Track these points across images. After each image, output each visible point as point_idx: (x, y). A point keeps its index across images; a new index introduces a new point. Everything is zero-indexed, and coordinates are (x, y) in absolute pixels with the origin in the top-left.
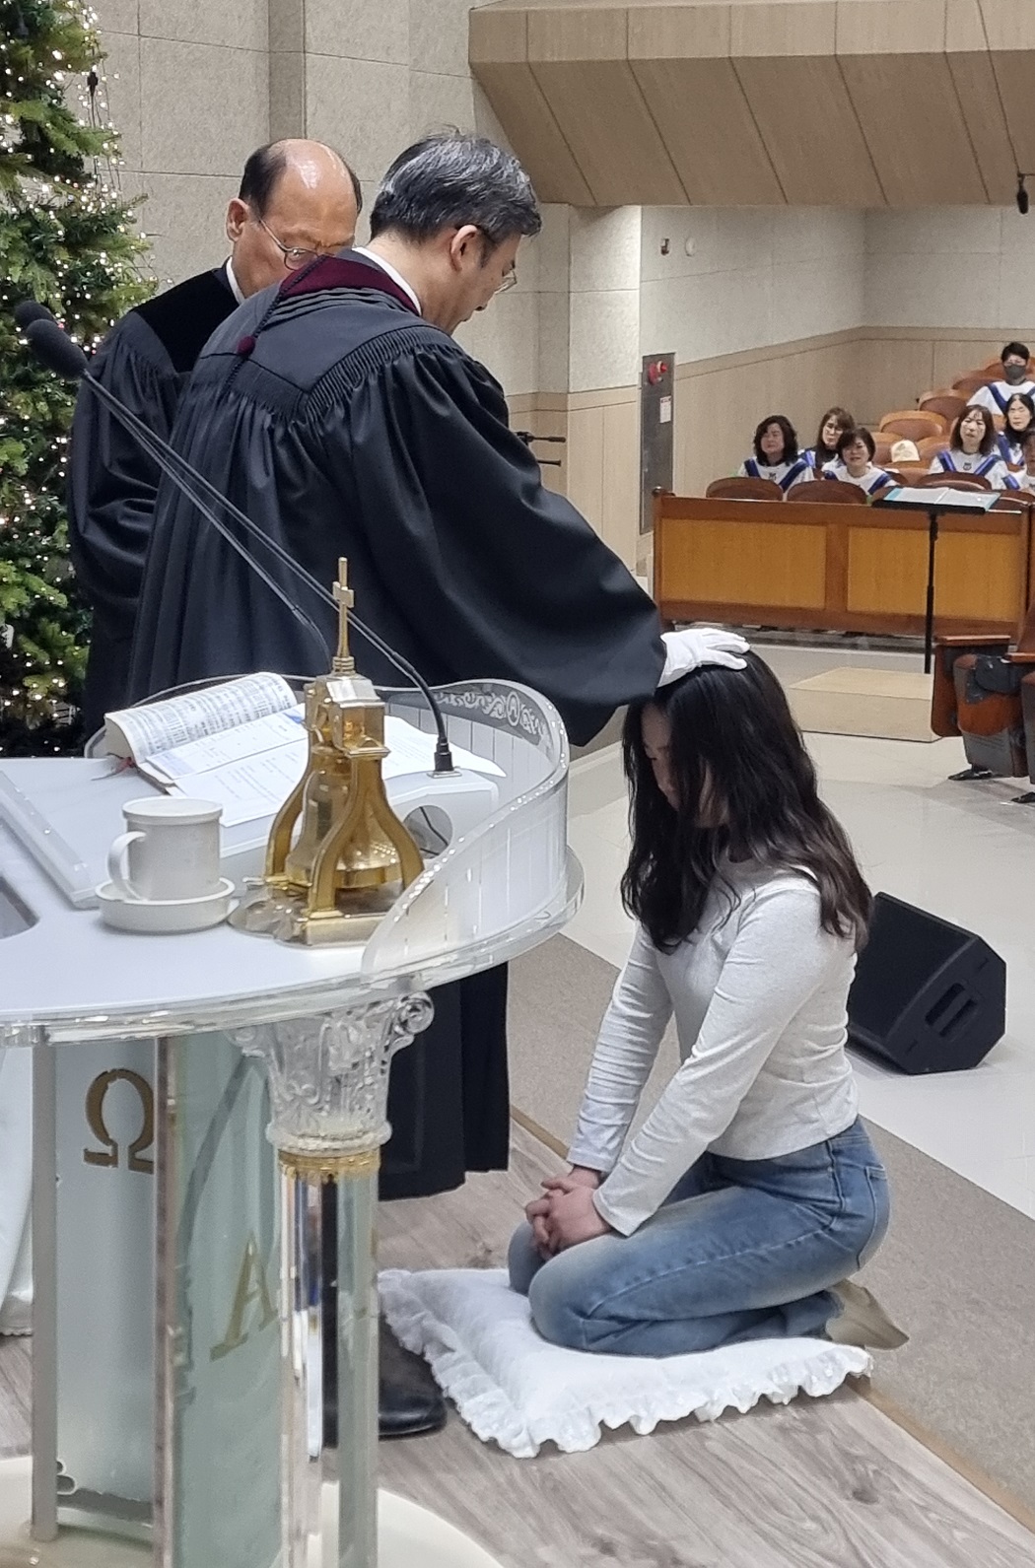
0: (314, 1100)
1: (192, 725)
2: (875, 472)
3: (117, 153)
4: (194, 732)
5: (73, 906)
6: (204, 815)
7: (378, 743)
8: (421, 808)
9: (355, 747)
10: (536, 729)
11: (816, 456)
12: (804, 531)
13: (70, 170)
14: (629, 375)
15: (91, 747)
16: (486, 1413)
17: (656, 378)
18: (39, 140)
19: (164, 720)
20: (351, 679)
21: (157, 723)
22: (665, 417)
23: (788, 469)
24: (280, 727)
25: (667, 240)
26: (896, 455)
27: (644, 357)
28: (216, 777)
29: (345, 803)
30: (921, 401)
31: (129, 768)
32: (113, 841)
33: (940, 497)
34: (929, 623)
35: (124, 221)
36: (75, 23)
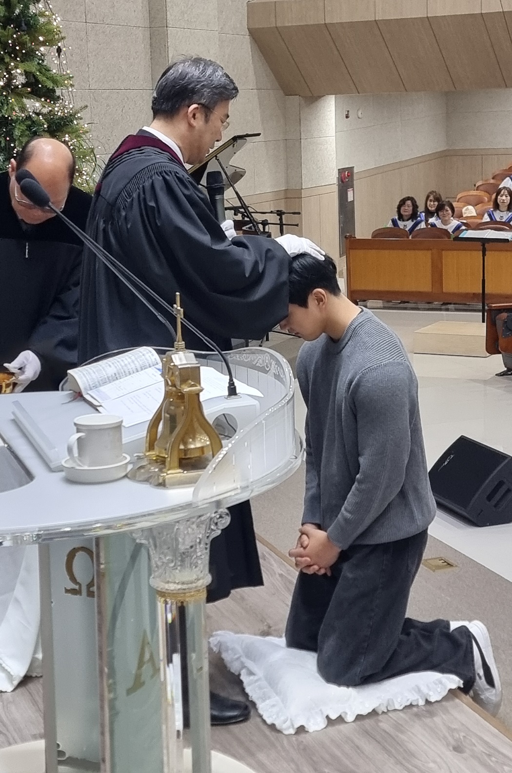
0: (172, 565)
1: (110, 375)
2: (455, 223)
3: (72, 86)
4: (111, 378)
5: (51, 470)
6: (113, 424)
7: (197, 385)
8: (224, 414)
9: (186, 387)
10: (278, 372)
11: (425, 215)
12: (420, 253)
13: (49, 95)
14: (331, 179)
15: (63, 385)
16: (270, 710)
17: (345, 179)
18: (34, 81)
19: (96, 373)
20: (184, 353)
21: (93, 374)
22: (350, 199)
23: (413, 223)
24: (153, 374)
25: (348, 111)
26: (465, 213)
27: (339, 170)
28: (122, 401)
29: (183, 415)
30: (477, 186)
31: (79, 398)
32: (70, 437)
33: (487, 234)
34: (483, 296)
35: (76, 119)
36: (49, 23)
